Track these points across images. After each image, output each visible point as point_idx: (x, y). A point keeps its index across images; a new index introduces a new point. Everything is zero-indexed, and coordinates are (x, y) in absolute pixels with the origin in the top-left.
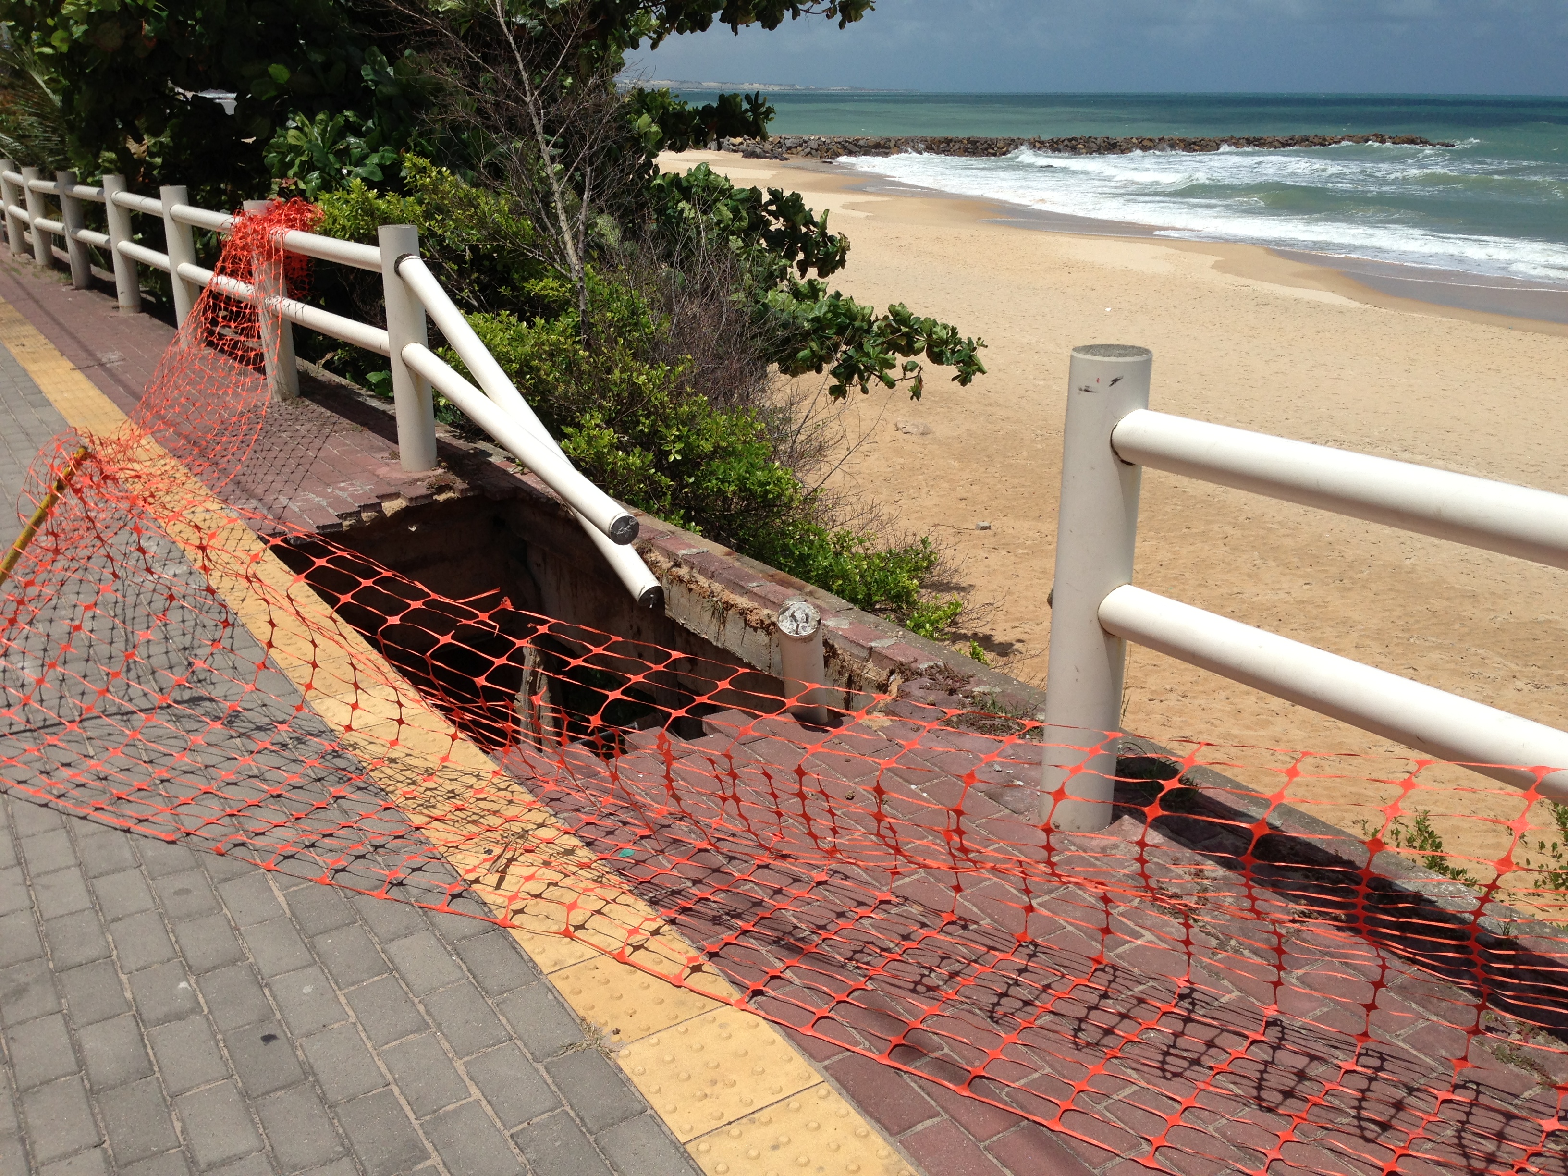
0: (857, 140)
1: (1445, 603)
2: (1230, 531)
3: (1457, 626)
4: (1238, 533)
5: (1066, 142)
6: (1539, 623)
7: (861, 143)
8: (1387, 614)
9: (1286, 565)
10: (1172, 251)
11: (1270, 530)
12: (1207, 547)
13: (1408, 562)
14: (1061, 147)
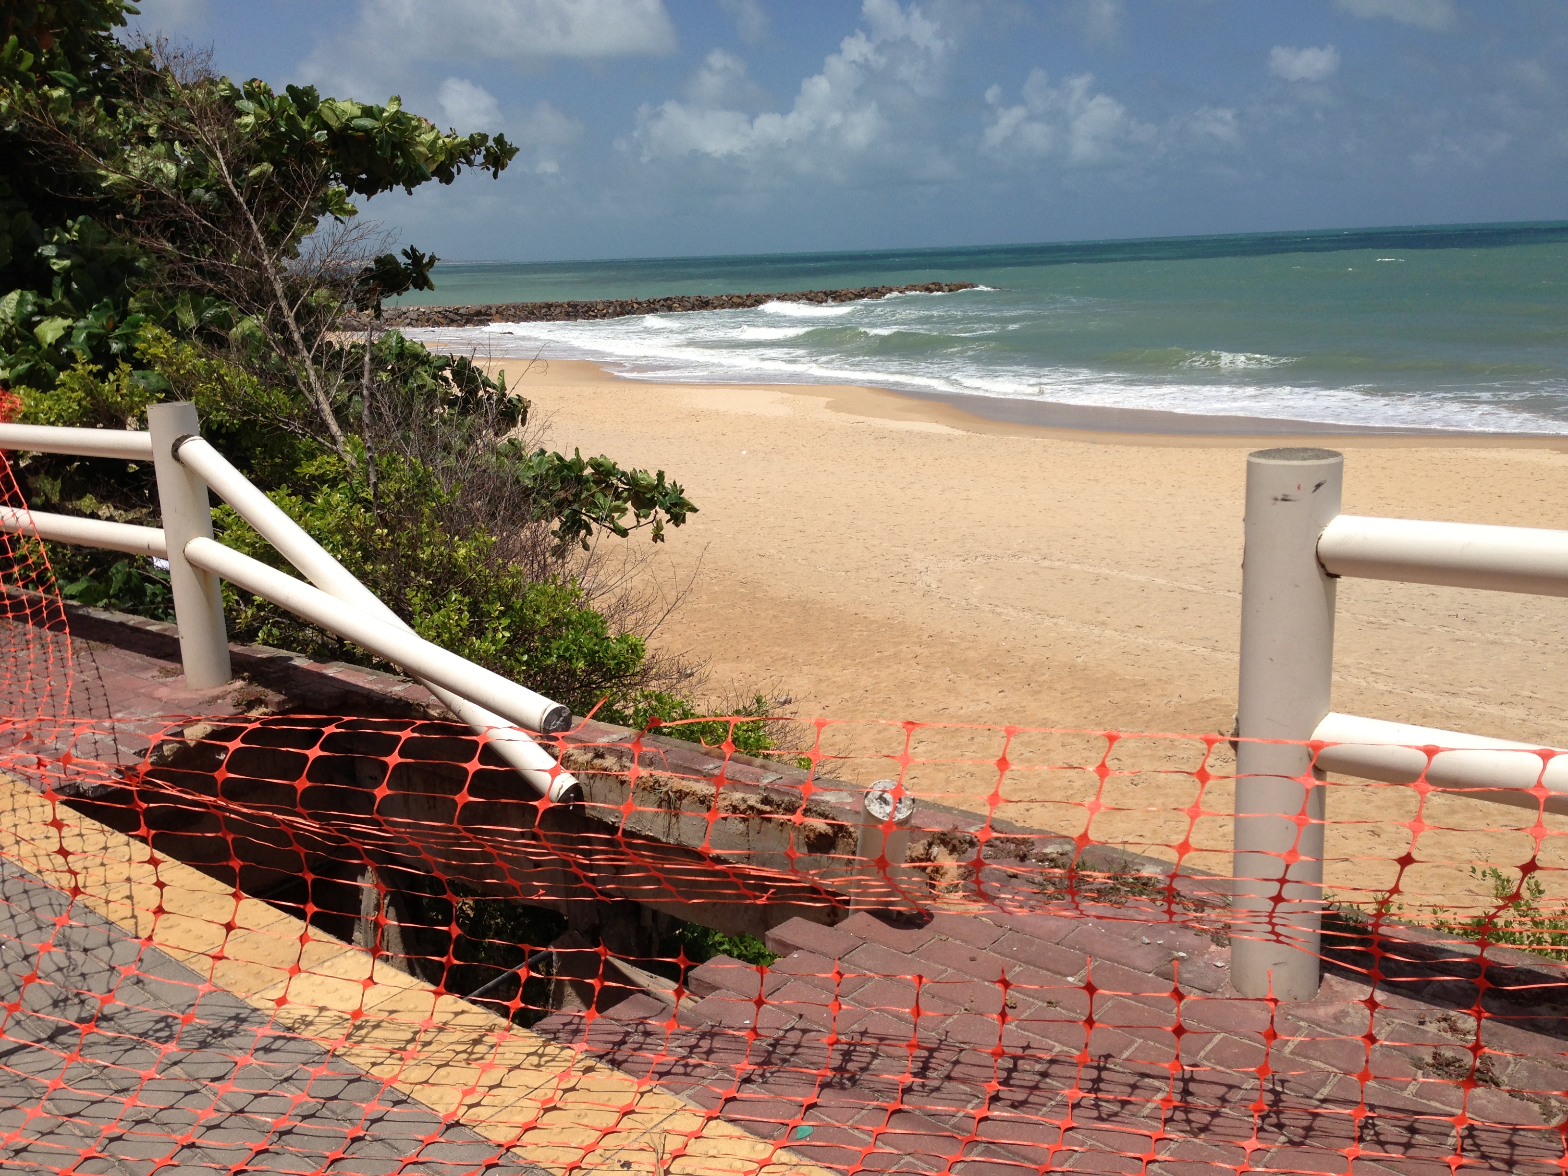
0: (458, 309)
1: (1124, 694)
2: (919, 650)
3: (1140, 714)
4: (926, 652)
5: (662, 302)
6: (1206, 702)
7: (461, 311)
8: (1078, 711)
9: (977, 676)
10: (786, 395)
11: (952, 644)
12: (902, 668)
13: (1079, 660)
14: (658, 307)
